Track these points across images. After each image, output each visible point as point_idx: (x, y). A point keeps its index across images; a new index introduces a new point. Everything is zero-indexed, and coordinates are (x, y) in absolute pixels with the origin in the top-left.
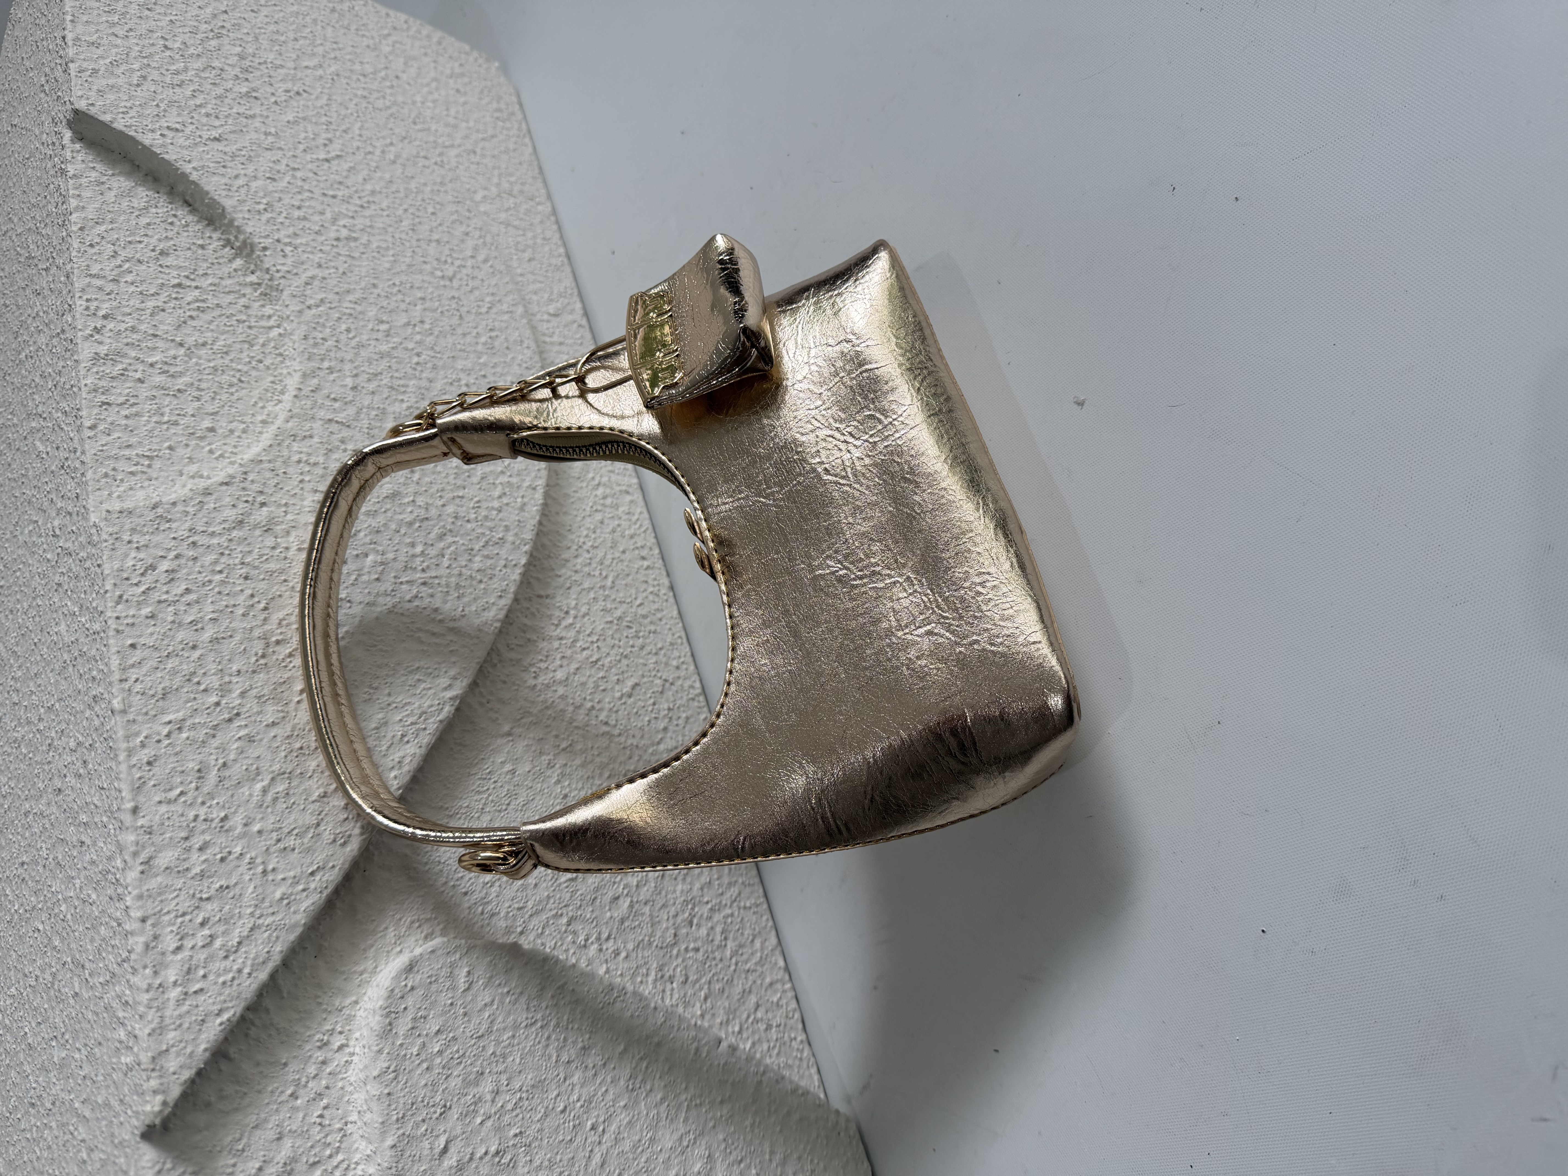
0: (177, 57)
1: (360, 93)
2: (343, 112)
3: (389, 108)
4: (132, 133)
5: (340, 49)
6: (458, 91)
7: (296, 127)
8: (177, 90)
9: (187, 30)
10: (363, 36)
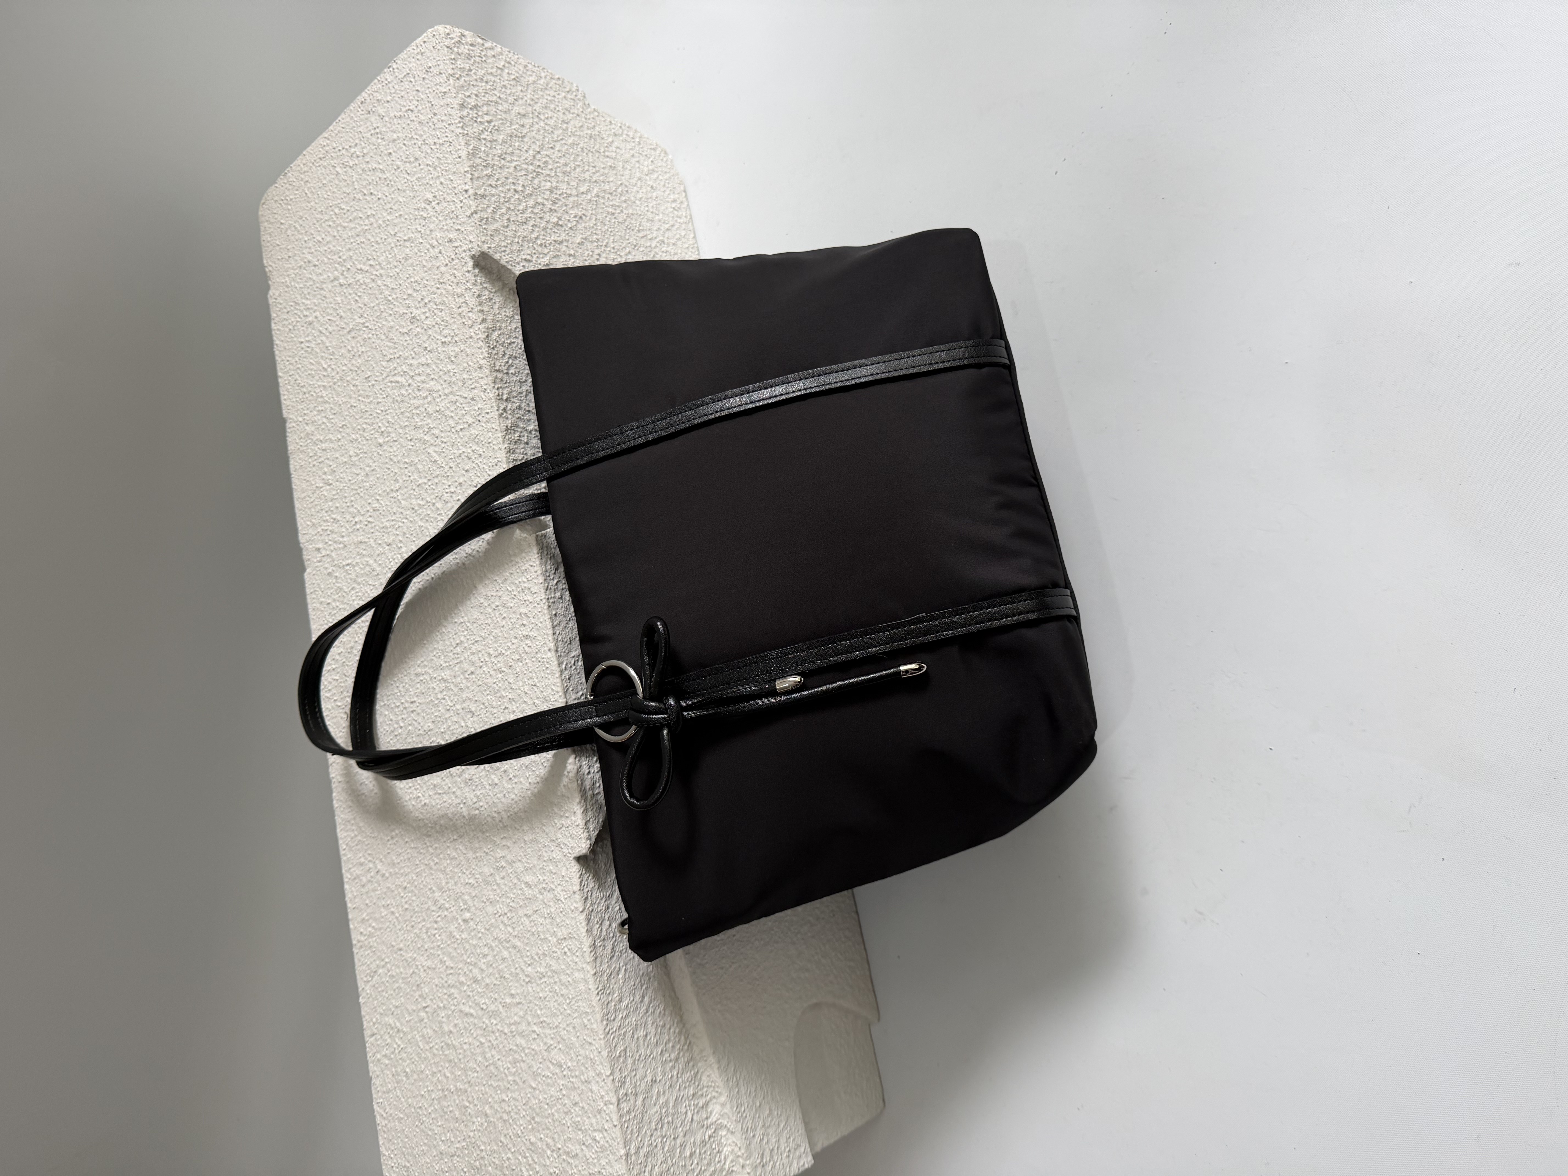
0: (521, 198)
1: (610, 210)
2: (603, 230)
3: (625, 220)
4: (509, 267)
5: (597, 172)
6: (652, 187)
7: (582, 247)
8: (525, 227)
9: (523, 173)
10: (608, 157)
